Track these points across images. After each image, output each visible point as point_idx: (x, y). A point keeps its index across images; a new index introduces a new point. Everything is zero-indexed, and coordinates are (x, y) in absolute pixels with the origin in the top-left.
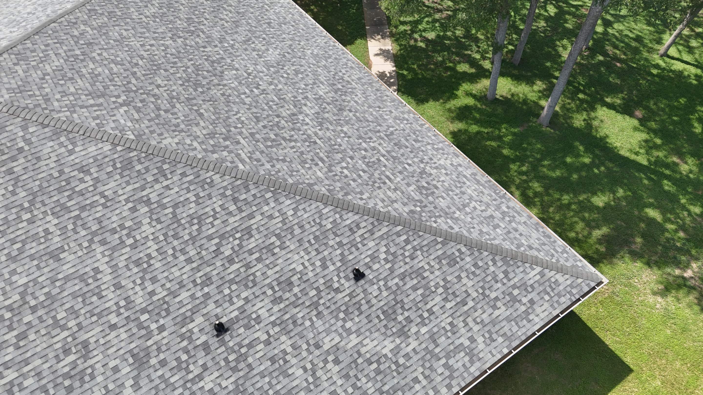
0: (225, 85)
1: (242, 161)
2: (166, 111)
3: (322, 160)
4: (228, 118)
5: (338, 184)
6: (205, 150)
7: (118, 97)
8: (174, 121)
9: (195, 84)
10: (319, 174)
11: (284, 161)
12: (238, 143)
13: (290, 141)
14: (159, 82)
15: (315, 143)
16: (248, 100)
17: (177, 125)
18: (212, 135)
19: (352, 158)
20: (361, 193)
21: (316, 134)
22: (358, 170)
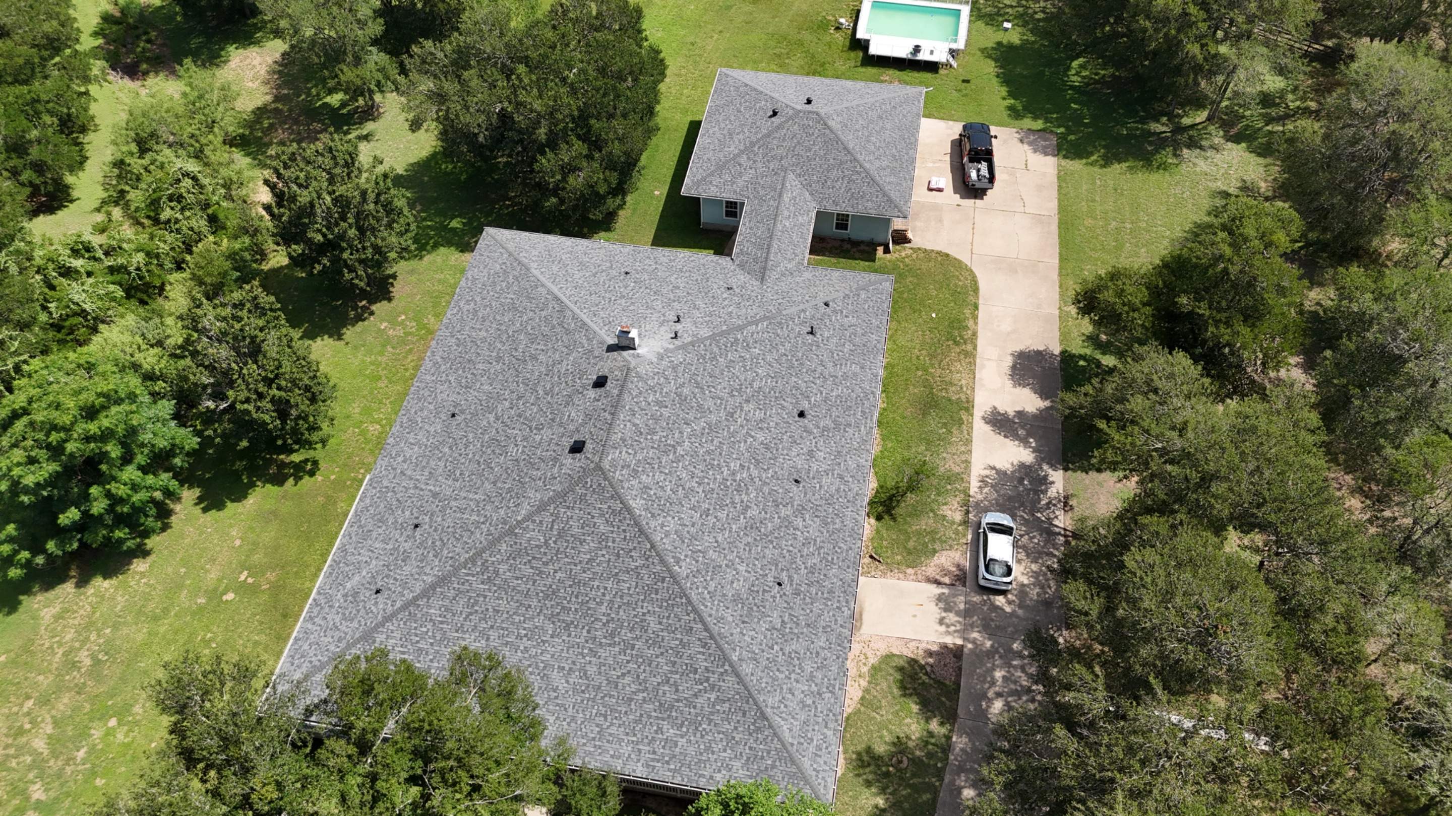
0: (538, 615)
1: (467, 575)
2: (530, 561)
3: (442, 623)
4: (506, 593)
5: (419, 616)
6: (487, 561)
7: (555, 542)
8: (518, 560)
9: (548, 596)
10: (432, 611)
11: (454, 599)
12: (482, 583)
13: (467, 616)
14: (559, 575)
15: (457, 631)
16: (517, 619)
17: (514, 559)
18: (496, 572)
19: (432, 644)
20: (405, 623)
21: (464, 639)
22: (422, 638)
